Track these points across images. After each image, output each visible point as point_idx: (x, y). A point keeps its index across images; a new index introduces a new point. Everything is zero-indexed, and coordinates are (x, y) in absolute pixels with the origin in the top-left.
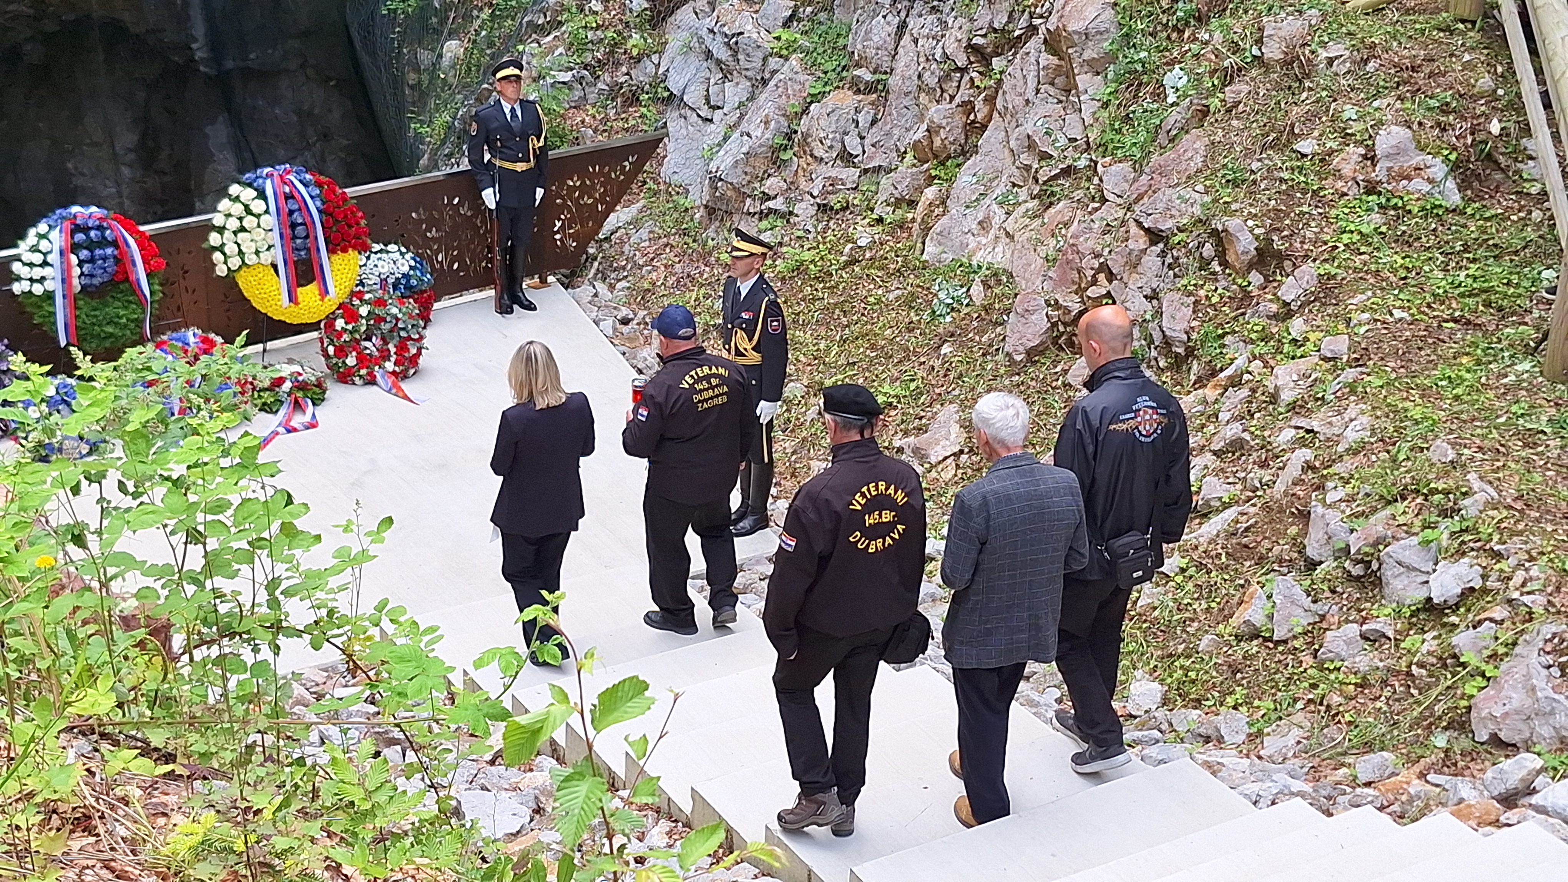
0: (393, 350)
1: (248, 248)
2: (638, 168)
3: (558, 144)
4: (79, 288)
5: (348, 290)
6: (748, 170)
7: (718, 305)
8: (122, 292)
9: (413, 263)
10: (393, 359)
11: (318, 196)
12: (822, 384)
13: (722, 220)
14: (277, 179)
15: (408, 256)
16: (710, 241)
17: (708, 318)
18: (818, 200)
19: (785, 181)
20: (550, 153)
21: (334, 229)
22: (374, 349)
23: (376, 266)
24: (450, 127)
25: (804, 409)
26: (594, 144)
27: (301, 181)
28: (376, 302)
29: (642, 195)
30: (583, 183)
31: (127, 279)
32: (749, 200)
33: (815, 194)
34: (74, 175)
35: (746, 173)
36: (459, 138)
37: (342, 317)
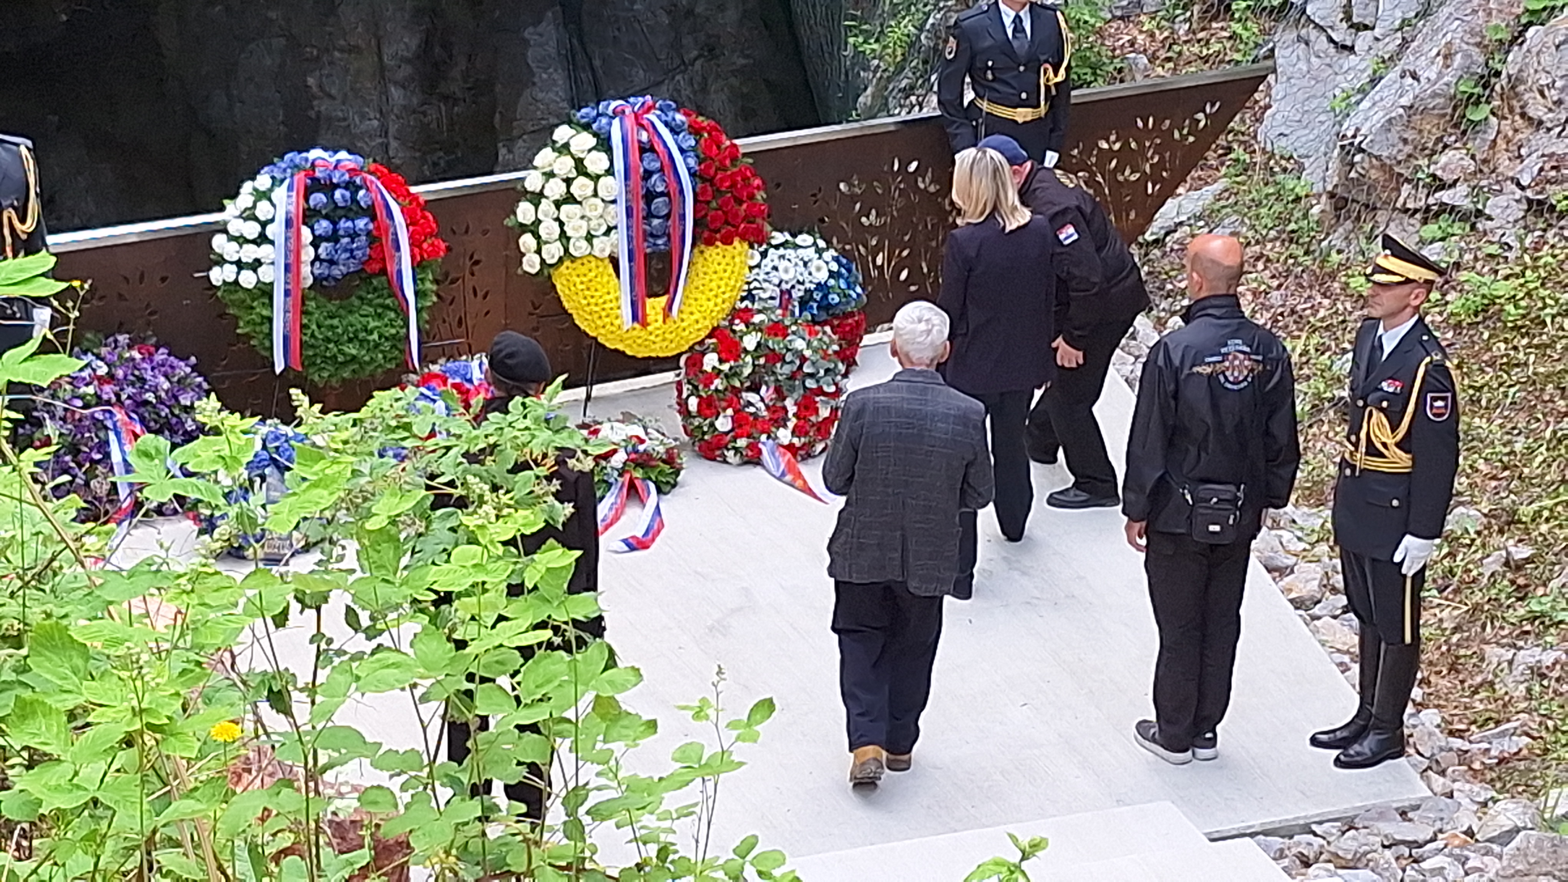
0: (792, 409)
1: (576, 229)
2: (1219, 124)
3: (1089, 78)
4: (310, 281)
5: (727, 306)
6: (1410, 135)
7: (1344, 365)
8: (375, 289)
9: (834, 267)
10: (792, 423)
11: (694, 149)
12: (1515, 512)
13: (1358, 218)
14: (630, 122)
15: (829, 255)
16: (1334, 253)
17: (1322, 387)
18: (1529, 193)
19: (1473, 157)
20: (1074, 93)
21: (714, 204)
22: (761, 405)
23: (775, 268)
24: (913, 44)
25: (1479, 555)
26: (1149, 82)
27: (666, 124)
28: (770, 329)
29: (1223, 170)
30: (1126, 144)
31: (384, 271)
32: (1406, 189)
33: (1524, 183)
34: (315, 97)
35: (1405, 141)
36: (925, 62)
37: (713, 351)
